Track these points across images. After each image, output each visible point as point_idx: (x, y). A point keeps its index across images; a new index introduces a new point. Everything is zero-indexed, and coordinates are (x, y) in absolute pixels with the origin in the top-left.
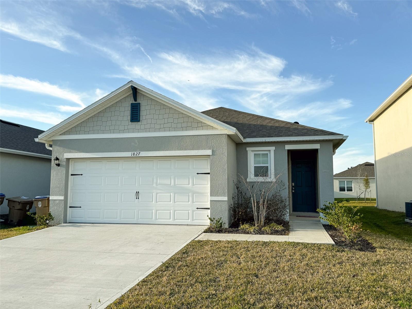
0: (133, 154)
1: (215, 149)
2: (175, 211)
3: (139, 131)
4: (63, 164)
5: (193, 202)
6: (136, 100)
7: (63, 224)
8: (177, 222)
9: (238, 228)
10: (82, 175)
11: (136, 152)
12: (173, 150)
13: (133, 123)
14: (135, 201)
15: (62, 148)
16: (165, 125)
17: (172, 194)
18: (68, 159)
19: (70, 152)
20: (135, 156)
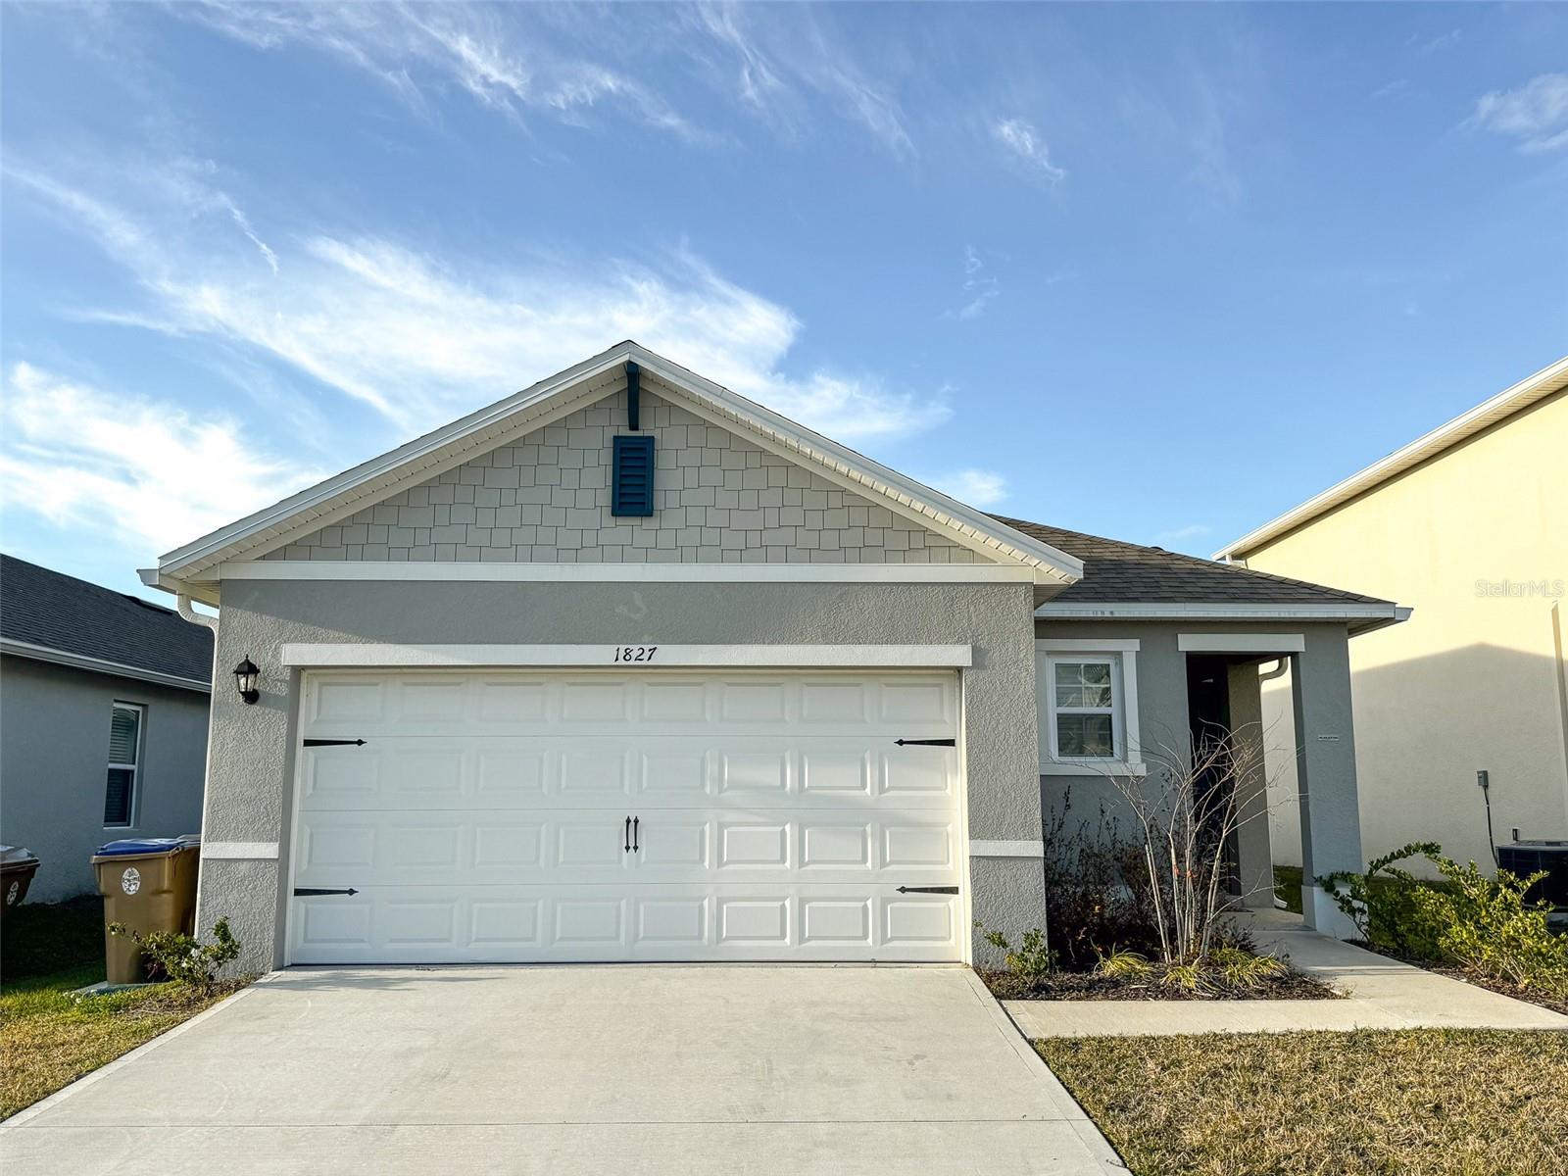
0: (622, 653)
1: (983, 644)
2: (802, 902)
3: (648, 555)
4: (274, 691)
5: (883, 864)
6: (634, 426)
7: (270, 973)
9: (1089, 970)
10: (360, 742)
11: (635, 647)
12: (802, 642)
13: (621, 521)
14: (620, 861)
15: (273, 619)
16: (769, 537)
17: (788, 828)
18: (298, 671)
19: (313, 639)
20: (632, 662)
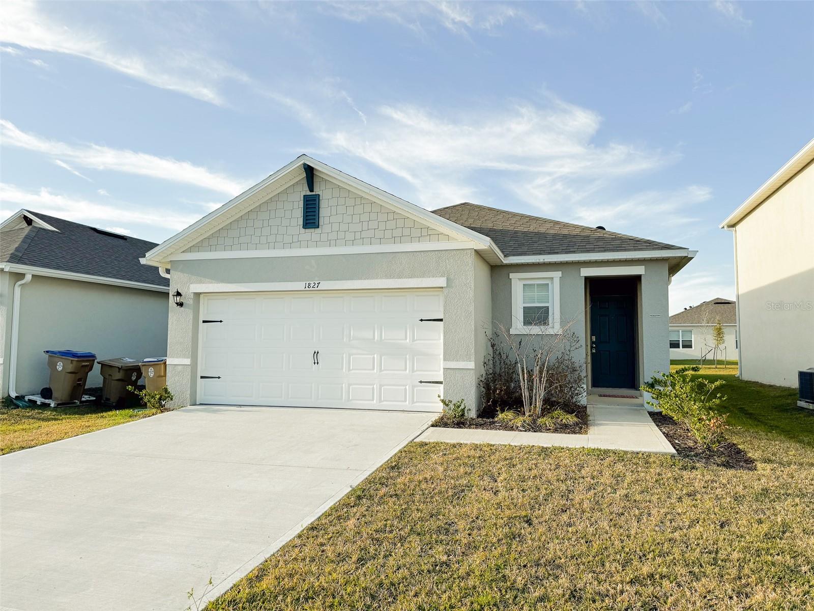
0: (307, 285)
1: (452, 277)
2: (381, 386)
3: (317, 244)
4: (188, 302)
5: (413, 371)
6: (312, 190)
7: (189, 406)
8: (386, 405)
9: (493, 418)
10: (221, 321)
11: (312, 283)
12: (377, 278)
13: (307, 230)
14: (312, 367)
15: (187, 275)
16: (364, 235)
17: (375, 356)
18: (197, 295)
19: (201, 282)
20: (311, 289)
